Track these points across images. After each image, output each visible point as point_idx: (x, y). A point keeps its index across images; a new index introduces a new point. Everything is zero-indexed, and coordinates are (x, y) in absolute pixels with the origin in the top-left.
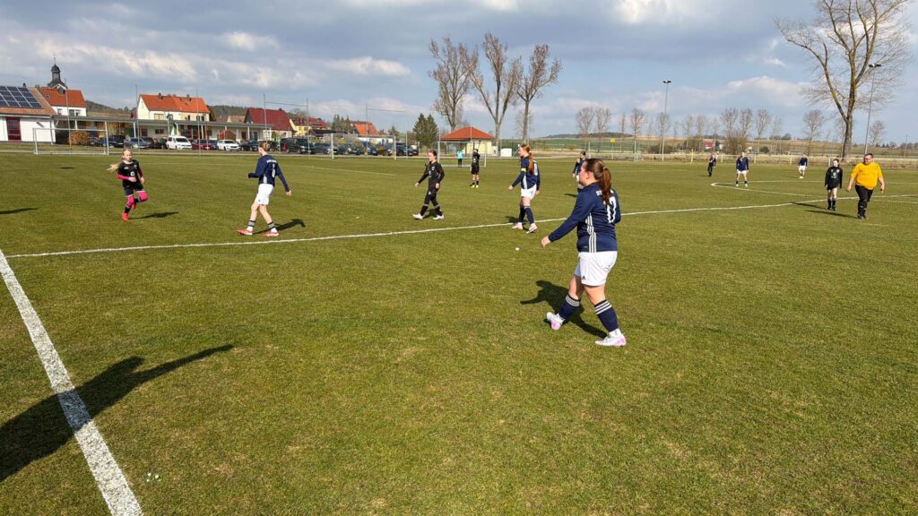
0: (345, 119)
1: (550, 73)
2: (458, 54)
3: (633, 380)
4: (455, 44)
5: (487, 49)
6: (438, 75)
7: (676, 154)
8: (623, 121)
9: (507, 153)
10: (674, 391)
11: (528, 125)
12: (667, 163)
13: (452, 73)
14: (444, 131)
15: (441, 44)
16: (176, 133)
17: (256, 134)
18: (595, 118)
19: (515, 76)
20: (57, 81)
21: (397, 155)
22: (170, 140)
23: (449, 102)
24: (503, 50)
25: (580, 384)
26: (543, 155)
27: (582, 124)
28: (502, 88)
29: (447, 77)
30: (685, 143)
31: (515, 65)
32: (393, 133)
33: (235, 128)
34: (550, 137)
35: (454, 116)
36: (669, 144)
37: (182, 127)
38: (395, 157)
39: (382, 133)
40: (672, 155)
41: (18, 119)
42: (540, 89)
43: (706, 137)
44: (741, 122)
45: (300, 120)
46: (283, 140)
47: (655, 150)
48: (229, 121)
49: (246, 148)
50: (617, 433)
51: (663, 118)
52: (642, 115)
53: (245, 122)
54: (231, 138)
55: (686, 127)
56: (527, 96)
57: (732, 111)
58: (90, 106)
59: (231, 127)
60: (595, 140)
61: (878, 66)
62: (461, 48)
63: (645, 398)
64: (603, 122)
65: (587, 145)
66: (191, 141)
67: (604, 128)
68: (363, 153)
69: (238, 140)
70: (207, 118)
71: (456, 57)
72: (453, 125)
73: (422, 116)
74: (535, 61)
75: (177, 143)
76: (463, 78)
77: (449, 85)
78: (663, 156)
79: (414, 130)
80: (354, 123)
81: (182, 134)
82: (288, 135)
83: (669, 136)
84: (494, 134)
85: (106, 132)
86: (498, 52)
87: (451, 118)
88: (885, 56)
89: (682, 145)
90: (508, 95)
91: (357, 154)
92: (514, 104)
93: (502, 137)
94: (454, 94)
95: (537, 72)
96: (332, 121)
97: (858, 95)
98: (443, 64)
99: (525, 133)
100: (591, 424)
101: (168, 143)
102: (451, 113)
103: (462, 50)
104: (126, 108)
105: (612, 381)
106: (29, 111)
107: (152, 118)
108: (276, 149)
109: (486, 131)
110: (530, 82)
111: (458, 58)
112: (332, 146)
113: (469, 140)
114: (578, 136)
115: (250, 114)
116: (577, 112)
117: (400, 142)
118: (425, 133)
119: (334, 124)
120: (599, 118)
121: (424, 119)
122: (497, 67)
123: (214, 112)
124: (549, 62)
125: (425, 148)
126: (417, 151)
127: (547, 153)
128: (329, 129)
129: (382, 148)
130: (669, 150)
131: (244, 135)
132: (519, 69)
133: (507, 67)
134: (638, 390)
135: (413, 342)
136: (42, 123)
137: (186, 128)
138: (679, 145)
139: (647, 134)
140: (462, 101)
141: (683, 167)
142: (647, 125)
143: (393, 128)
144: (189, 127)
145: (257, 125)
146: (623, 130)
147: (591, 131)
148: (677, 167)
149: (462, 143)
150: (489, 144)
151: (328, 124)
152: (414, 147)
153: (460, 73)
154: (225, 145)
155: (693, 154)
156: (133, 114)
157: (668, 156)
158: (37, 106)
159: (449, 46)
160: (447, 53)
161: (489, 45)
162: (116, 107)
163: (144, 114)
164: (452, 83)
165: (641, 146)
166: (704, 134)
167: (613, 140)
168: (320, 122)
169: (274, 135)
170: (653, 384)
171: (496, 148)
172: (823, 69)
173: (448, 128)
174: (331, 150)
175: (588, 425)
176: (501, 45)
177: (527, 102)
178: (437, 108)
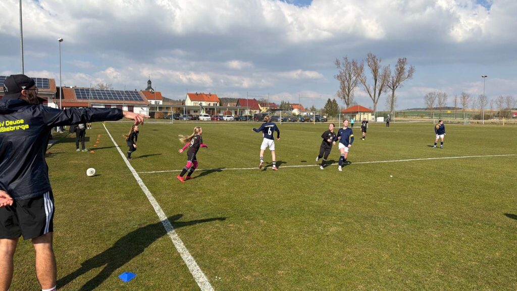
0: (287, 103)
1: (407, 74)
2: (351, 65)
3: (468, 255)
4: (350, 60)
5: (369, 62)
6: (339, 77)
7: (492, 120)
8: (456, 100)
9: (381, 119)
10: (495, 262)
11: (394, 103)
12: (487, 126)
13: (348, 76)
14: (342, 107)
15: (342, 61)
16: (203, 112)
17: (242, 112)
18: (437, 99)
19: (385, 76)
20: (150, 87)
21: (316, 122)
22: (201, 116)
23: (346, 92)
24: (378, 62)
25: (435, 255)
26: (403, 121)
28: (378, 83)
29: (345, 78)
30: (498, 113)
31: (385, 70)
32: (313, 109)
33: (232, 109)
34: (408, 109)
35: (348, 99)
36: (487, 114)
37: (206, 109)
38: (314, 123)
39: (306, 110)
40: (490, 121)
41: (133, 107)
42: (401, 83)
43: (513, 109)
45: (263, 104)
46: (255, 115)
47: (478, 117)
48: (229, 105)
49: (237, 119)
50: (459, 283)
51: (482, 98)
52: (468, 96)
53: (237, 106)
54: (229, 114)
56: (394, 87)
58: (164, 99)
59: (230, 109)
60: (437, 111)
62: (353, 62)
63: (475, 265)
65: (432, 114)
66: (211, 116)
67: (443, 104)
68: (297, 121)
69: (233, 115)
70: (218, 105)
71: (350, 67)
72: (348, 104)
73: (329, 100)
74: (398, 67)
75: (204, 117)
76: (354, 78)
77: (346, 83)
78: (483, 121)
79: (325, 108)
80: (291, 105)
81: (206, 113)
82: (258, 112)
83: (487, 109)
84: (372, 109)
85: (172, 112)
86: (375, 63)
87: (347, 101)
89: (496, 114)
90: (382, 87)
91: (293, 121)
92: (385, 92)
93: (377, 110)
94: (349, 88)
95: (399, 73)
96: (280, 104)
98: (342, 71)
99: (392, 107)
100: (442, 277)
101: (200, 117)
102: (347, 98)
103: (354, 63)
104: (180, 100)
105: (454, 254)
106: (138, 102)
107: (192, 105)
108: (251, 120)
109: (368, 107)
110: (395, 79)
111: (352, 68)
112: (281, 118)
113: (357, 112)
114: (426, 109)
115: (240, 102)
116: (425, 95)
117: (317, 114)
118: (331, 109)
119: (281, 106)
121: (331, 102)
122: (375, 71)
123: (222, 101)
124: (407, 68)
125: (331, 117)
126: (327, 119)
127: (406, 119)
128: (278, 108)
129: (307, 118)
130: (487, 117)
131: (236, 113)
132: (388, 72)
133: (380, 72)
134: (471, 260)
135: (335, 224)
136: (143, 108)
137: (208, 110)
138: (494, 114)
139: (472, 107)
140: (353, 91)
141: (497, 129)
142: (472, 102)
143: (313, 107)
144: (210, 109)
145: (243, 107)
147: (435, 106)
148: (493, 128)
149: (353, 114)
150: (370, 114)
151: (278, 106)
152: (325, 117)
153: (352, 75)
154: (227, 118)
155: (504, 120)
156: (183, 102)
157: (486, 121)
158: (142, 100)
159: (346, 61)
160: (345, 66)
161: (370, 60)
162: (175, 100)
163: (189, 103)
164: (348, 82)
165: (468, 115)
166: (512, 107)
167: (449, 112)
168: (274, 105)
169: (250, 112)
170: (480, 258)
171: (374, 117)
173: (345, 106)
174: (280, 119)
175: (441, 277)
176: (377, 59)
177: (393, 90)
178: (339, 96)
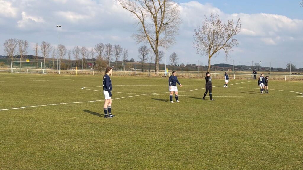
27: (9, 49)
43: (88, 60)
44: (106, 52)
57: (101, 45)
60: (19, 60)
61: (167, 24)
64: (23, 49)
67: (24, 52)
88: (170, 19)
89: (74, 64)
97: (160, 39)
120: (20, 46)
142: (52, 52)
146: (36, 55)
166: (86, 58)
172: (142, 24)
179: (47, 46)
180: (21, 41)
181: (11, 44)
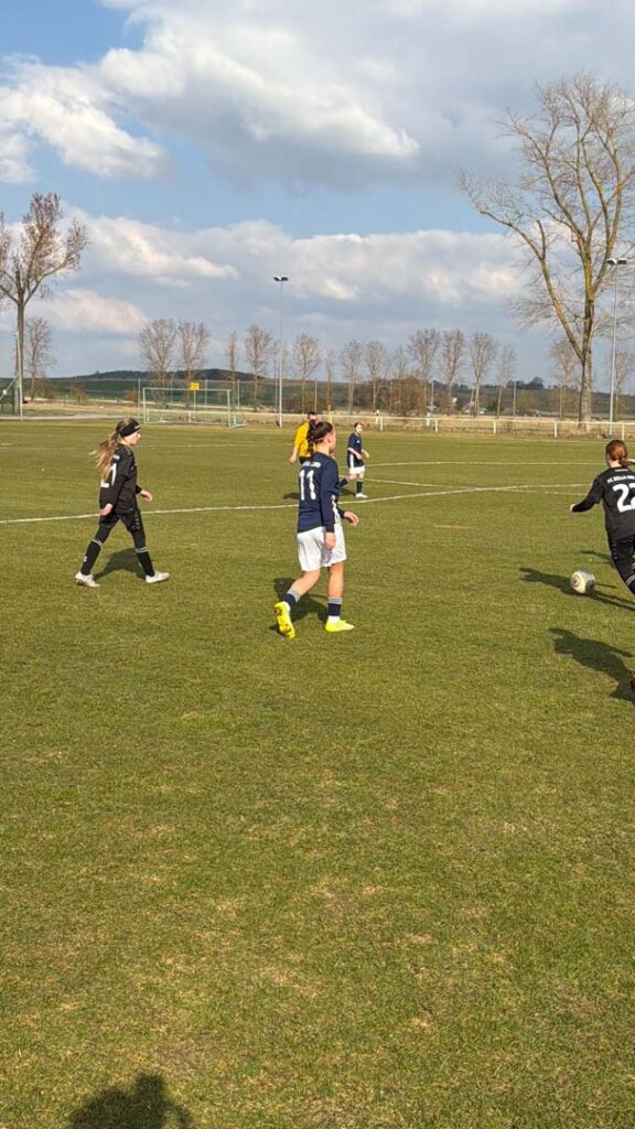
1: (64, 250)
8: (233, 347)
18: (179, 341)
27: (154, 352)
42: (45, 281)
44: (444, 355)
51: (306, 345)
55: (348, 361)
56: (20, 294)
57: (429, 336)
64: (193, 352)
67: (197, 361)
74: (34, 224)
95: (38, 247)
110: (25, 266)
114: (146, 375)
116: (140, 329)
120: (186, 342)
124: (62, 228)
142: (278, 358)
146: (232, 367)
147: (172, 367)
166: (380, 377)
172: (540, 265)
179: (261, 342)
180: (188, 324)
181: (161, 337)
